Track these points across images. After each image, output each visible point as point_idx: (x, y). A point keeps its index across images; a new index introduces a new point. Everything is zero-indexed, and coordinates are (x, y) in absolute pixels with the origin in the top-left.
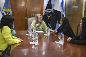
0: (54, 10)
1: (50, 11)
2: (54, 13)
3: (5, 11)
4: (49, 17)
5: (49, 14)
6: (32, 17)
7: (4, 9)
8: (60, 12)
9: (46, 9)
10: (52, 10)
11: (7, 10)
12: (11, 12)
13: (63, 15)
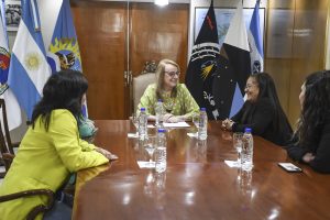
0: (225, 45)
2: (225, 55)
3: (58, 50)
7: (54, 43)
10: (219, 46)
11: (63, 47)
12: (77, 55)
13: (257, 63)
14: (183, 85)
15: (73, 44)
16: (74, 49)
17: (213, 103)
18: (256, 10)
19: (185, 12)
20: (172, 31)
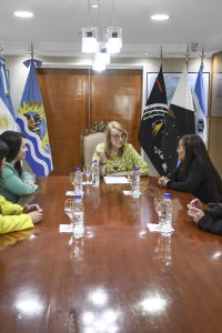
0: (172, 105)
1: (159, 108)
2: (173, 116)
3: (25, 112)
4: (158, 127)
5: (157, 119)
6: (98, 131)
7: (22, 106)
8: (191, 114)
9: (147, 105)
10: (167, 107)
11: (30, 109)
12: (43, 116)
13: (201, 122)
14: (130, 145)
15: (39, 106)
16: (40, 111)
17: (162, 157)
18: (200, 74)
19: (139, 77)
20: (128, 94)
